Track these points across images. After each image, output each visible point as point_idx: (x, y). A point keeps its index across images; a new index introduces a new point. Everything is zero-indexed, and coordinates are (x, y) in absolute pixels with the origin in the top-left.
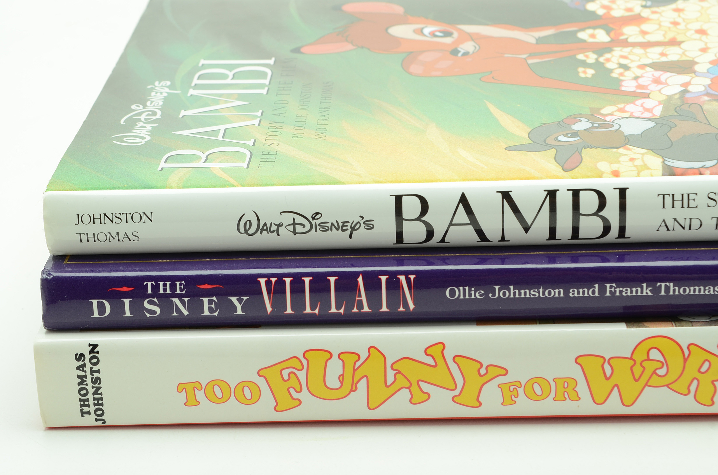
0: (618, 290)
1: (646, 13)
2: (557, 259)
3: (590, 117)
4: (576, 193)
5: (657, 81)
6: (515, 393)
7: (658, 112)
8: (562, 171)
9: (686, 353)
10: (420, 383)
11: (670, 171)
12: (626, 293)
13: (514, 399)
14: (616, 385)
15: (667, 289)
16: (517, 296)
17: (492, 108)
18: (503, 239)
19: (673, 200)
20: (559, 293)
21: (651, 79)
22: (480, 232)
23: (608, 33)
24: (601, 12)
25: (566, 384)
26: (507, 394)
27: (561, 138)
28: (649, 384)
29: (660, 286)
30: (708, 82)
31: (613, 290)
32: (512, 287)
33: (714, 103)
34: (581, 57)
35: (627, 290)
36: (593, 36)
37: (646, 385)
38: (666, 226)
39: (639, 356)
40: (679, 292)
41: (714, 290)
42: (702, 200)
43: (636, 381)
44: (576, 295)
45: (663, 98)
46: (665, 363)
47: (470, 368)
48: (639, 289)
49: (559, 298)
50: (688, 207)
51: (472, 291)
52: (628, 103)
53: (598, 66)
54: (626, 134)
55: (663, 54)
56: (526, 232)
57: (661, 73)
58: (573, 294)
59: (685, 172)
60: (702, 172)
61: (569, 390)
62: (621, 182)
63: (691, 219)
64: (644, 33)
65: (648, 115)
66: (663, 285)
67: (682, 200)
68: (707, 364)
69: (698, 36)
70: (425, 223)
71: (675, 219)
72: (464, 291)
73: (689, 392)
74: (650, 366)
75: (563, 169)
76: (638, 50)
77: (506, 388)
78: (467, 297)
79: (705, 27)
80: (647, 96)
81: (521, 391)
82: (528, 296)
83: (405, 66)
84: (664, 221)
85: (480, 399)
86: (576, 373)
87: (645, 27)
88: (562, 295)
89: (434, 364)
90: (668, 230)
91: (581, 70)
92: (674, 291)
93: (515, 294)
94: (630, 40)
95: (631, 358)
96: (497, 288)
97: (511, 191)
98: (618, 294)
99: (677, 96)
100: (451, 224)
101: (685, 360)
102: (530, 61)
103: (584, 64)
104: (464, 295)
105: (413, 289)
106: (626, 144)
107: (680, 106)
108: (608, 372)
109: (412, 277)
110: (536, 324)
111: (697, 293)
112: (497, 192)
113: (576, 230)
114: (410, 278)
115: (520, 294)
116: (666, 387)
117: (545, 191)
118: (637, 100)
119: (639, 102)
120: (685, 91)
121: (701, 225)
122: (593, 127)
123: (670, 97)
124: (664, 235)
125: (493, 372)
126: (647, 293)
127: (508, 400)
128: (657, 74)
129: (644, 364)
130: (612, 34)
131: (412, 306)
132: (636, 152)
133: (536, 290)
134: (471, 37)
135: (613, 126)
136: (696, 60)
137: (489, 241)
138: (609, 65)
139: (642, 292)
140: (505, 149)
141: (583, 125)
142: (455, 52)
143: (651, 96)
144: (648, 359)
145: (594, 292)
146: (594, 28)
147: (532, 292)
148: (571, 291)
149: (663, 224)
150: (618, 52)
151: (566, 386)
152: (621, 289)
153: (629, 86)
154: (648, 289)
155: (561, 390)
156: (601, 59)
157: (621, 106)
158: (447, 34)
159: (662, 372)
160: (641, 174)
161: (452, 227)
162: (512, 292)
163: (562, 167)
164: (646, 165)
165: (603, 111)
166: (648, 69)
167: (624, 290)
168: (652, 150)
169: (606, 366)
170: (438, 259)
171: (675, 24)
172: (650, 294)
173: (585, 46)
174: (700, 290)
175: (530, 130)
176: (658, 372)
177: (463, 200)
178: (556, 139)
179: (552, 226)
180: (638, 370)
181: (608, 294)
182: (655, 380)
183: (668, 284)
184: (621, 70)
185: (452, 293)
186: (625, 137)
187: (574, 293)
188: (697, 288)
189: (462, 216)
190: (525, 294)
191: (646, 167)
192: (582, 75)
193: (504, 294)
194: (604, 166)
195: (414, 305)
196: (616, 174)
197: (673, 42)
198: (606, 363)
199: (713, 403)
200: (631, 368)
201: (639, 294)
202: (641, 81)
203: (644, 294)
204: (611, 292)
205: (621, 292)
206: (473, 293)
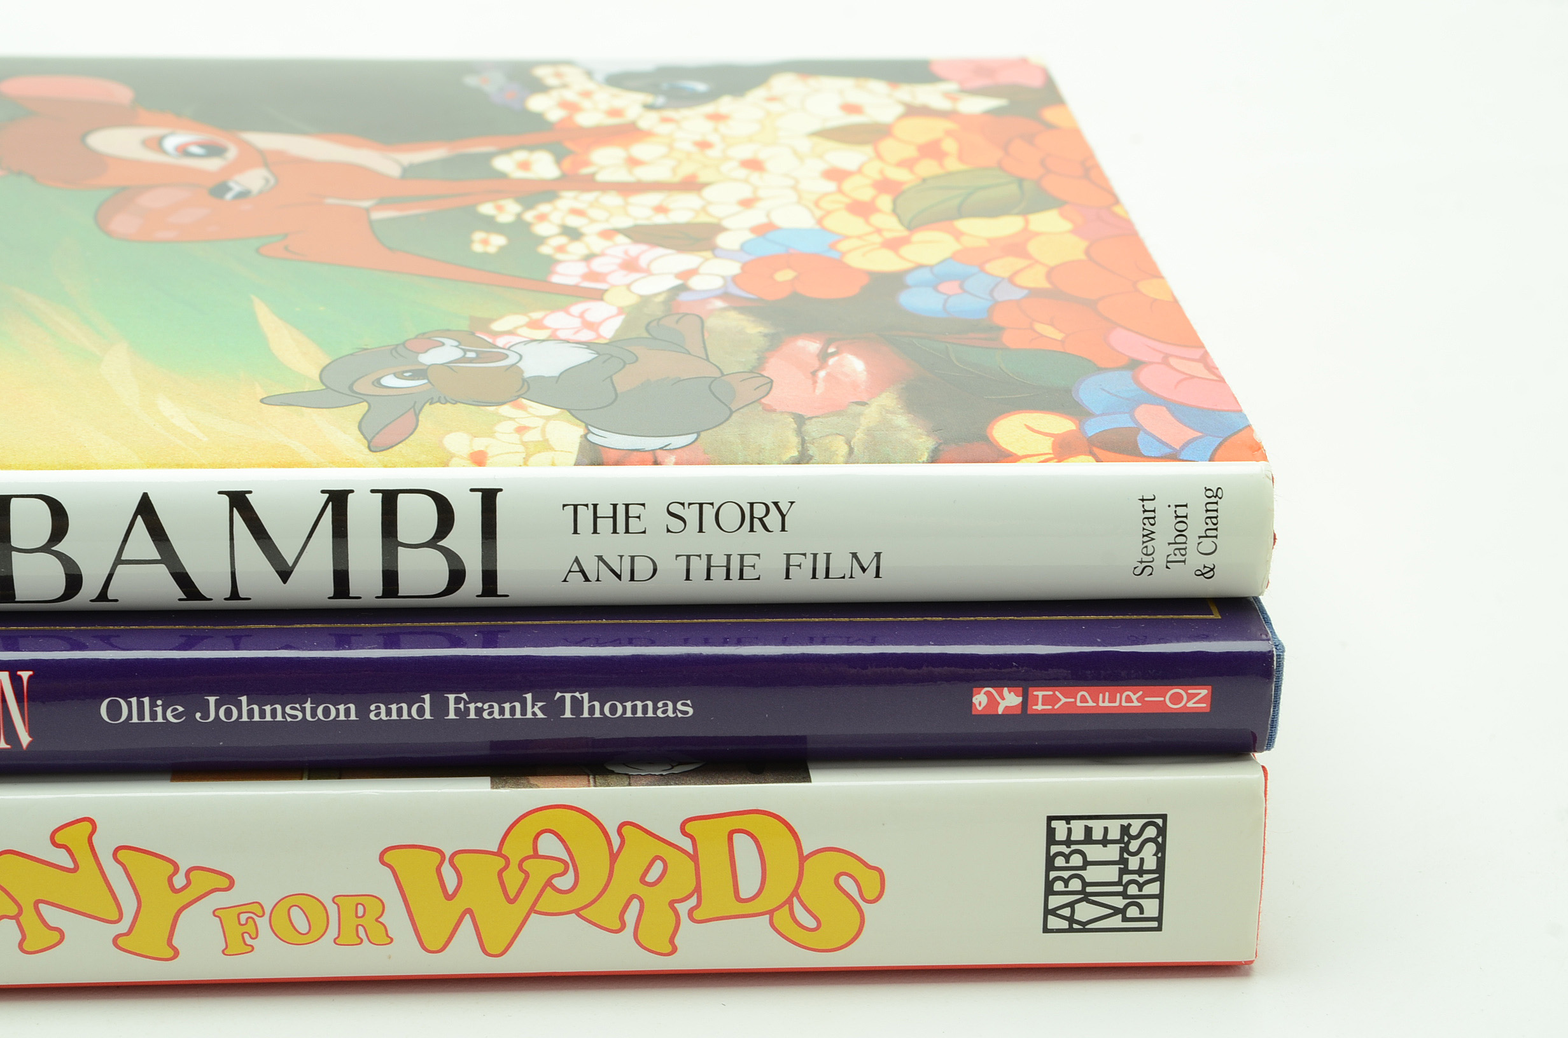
0: (472, 706)
1: (647, 121)
2: (353, 638)
3: (464, 338)
4: (389, 499)
5: (630, 265)
6: (250, 927)
7: (608, 331)
8: (367, 450)
9: (616, 842)
10: (41, 906)
11: (593, 456)
12: (490, 714)
13: (249, 941)
14: (469, 911)
15: (577, 705)
16: (257, 718)
17: (265, 315)
18: (235, 595)
19: (595, 517)
20: (347, 712)
21: (619, 261)
22: (182, 579)
23: (559, 161)
24: (555, 115)
25: (360, 909)
26: (234, 931)
27: (390, 381)
28: (536, 908)
29: (563, 698)
30: (734, 268)
31: (461, 706)
32: (244, 699)
33: (733, 315)
34: (487, 209)
35: (491, 707)
36: (525, 166)
37: (532, 910)
38: (582, 571)
39: (517, 849)
40: (602, 712)
41: (675, 709)
42: (654, 518)
43: (512, 901)
44: (383, 716)
45: (629, 300)
46: (570, 864)
47: (152, 874)
48: (518, 705)
49: (347, 723)
50: (627, 531)
51: (158, 706)
52: (554, 309)
53: (519, 231)
54: (526, 375)
55: (661, 209)
56: (285, 581)
57: (643, 247)
58: (377, 715)
59: (623, 458)
60: (660, 459)
61: (369, 921)
62: (487, 477)
63: (633, 558)
64: (633, 162)
65: (587, 335)
66: (568, 696)
67: (614, 517)
68: (658, 867)
69: (743, 172)
70: (60, 556)
71: (600, 558)
72: (141, 705)
73: (623, 925)
74: (539, 871)
75: (369, 448)
76: (612, 199)
77: (230, 917)
78: (147, 719)
79: (762, 156)
80: (598, 296)
81: (263, 923)
82: (279, 718)
83: (102, 219)
84: (577, 560)
85: (175, 943)
86: (382, 884)
87: (639, 150)
88: (353, 717)
89: (71, 866)
90: (587, 579)
91: (478, 236)
92: (592, 709)
93: (251, 713)
94: (601, 177)
95: (499, 853)
96: (212, 700)
97: (250, 492)
98: (472, 716)
99: (661, 298)
100: (119, 561)
101: (614, 857)
102: (376, 215)
103: (490, 225)
104: (141, 715)
105: (28, 702)
106: (519, 397)
107: (659, 319)
108: (451, 882)
109: (25, 675)
110: (301, 779)
111: (639, 714)
112: (220, 493)
113: (390, 578)
114: (20, 677)
115: (262, 714)
116: (574, 915)
117: (323, 492)
118: (576, 303)
119: (576, 309)
120: (683, 288)
121: (655, 571)
122: (463, 360)
123: (645, 300)
124: (577, 591)
125: (202, 882)
126: (534, 713)
127: (236, 945)
128: (635, 249)
129: (527, 865)
130: (567, 164)
131: (25, 739)
132: (535, 413)
133: (297, 706)
134: (265, 159)
135: (507, 356)
136: (725, 223)
137: (203, 598)
138: (541, 229)
139: (524, 712)
140: (262, 401)
141: (445, 353)
142: (220, 190)
143: (607, 296)
144: (536, 855)
145: (421, 711)
146: (532, 148)
147: (288, 710)
148: (373, 707)
149: (576, 568)
150: (568, 199)
151: (360, 913)
152: (480, 705)
153: (568, 273)
154: (537, 705)
155: (350, 922)
156: (529, 216)
157: (536, 315)
158: (214, 150)
159: (565, 882)
160: (532, 460)
161: (119, 567)
162: (245, 710)
163: (369, 443)
164: (546, 441)
165: (496, 326)
166: (621, 239)
167: (486, 706)
168: (569, 410)
169: (447, 870)
170: (97, 636)
171: (704, 145)
172: (540, 715)
173: (502, 187)
174: (645, 708)
175: (328, 361)
176: (556, 882)
177: (145, 508)
178: (377, 383)
179: (339, 568)
180: (513, 878)
181: (452, 715)
182: (550, 900)
183: (577, 694)
184: (563, 240)
185: (114, 711)
186: (524, 380)
187: (379, 712)
188: (639, 704)
189: (142, 544)
190: (274, 713)
191: (545, 445)
192: (478, 248)
193: (228, 713)
194: (459, 443)
195: (30, 736)
196: (479, 459)
197: (691, 185)
198: (446, 865)
199: (675, 949)
200: (500, 874)
201: (518, 715)
202: (597, 265)
203: (529, 715)
204: (457, 710)
205: (479, 711)
206: (159, 710)
